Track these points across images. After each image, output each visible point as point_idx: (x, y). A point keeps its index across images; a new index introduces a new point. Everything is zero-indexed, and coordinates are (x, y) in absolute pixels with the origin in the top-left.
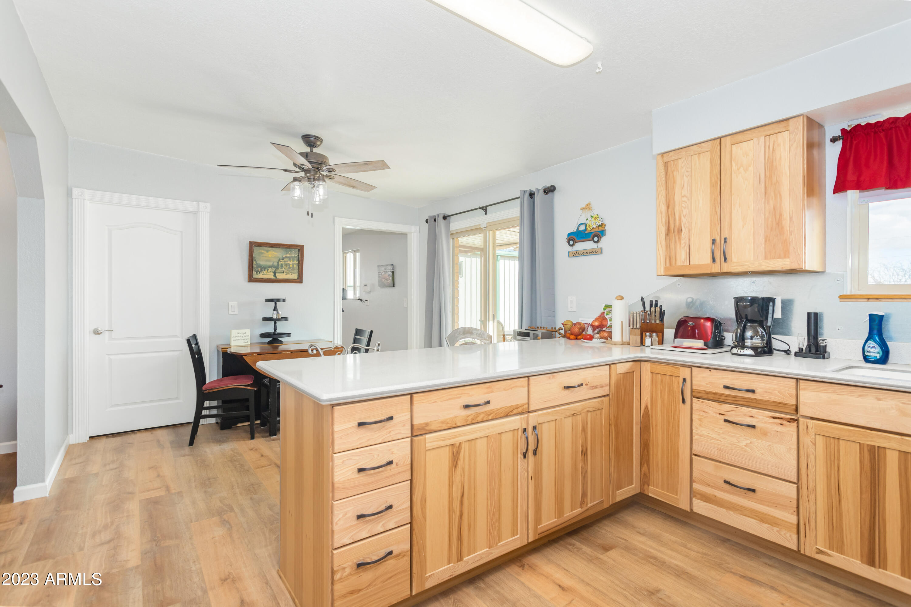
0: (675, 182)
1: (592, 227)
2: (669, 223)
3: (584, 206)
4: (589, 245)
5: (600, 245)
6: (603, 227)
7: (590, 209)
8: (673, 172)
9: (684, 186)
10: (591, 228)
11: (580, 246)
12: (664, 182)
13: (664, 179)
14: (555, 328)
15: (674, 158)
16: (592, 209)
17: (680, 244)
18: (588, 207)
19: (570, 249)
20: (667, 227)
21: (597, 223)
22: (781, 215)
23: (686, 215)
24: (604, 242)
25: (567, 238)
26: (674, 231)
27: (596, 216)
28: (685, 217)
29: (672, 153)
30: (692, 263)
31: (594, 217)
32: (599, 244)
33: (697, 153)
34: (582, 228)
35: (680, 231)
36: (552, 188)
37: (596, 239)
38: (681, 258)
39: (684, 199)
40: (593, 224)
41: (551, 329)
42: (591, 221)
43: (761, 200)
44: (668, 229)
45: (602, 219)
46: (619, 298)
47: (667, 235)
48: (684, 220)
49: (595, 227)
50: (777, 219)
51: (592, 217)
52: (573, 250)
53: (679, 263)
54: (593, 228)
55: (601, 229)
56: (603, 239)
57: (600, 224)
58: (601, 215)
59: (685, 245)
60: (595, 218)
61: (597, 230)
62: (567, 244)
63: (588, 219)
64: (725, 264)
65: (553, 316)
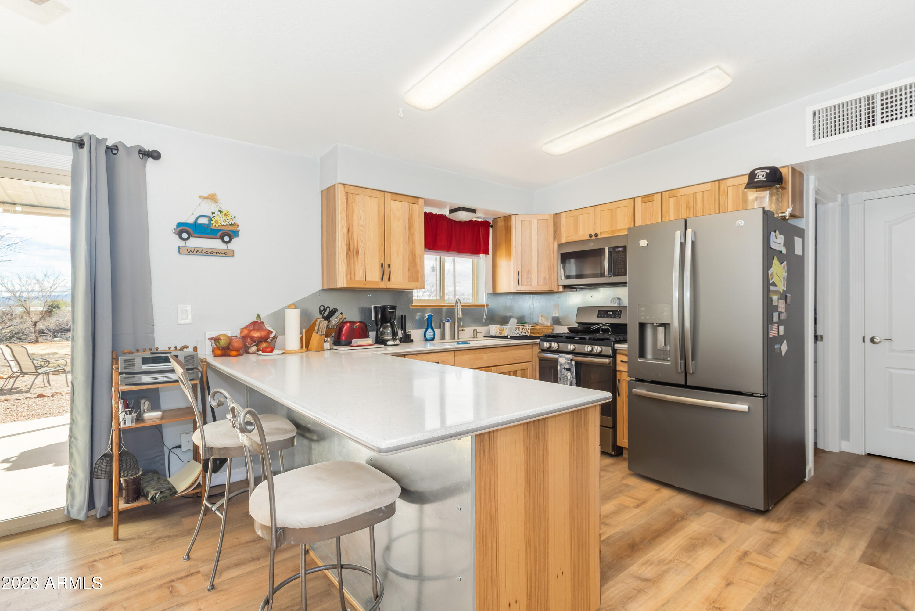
0: (353, 212)
1: (221, 223)
2: (349, 244)
3: (206, 195)
4: (216, 244)
5: (231, 246)
6: (236, 227)
7: (216, 202)
8: (352, 203)
9: (361, 217)
10: (220, 225)
11: (196, 242)
12: (346, 209)
13: (345, 206)
15: (353, 192)
16: (219, 201)
17: (358, 263)
18: (212, 198)
19: (182, 243)
20: (348, 248)
21: (228, 221)
22: (415, 255)
23: (362, 241)
24: (235, 244)
25: (175, 228)
26: (353, 252)
27: (226, 212)
28: (362, 242)
29: (352, 188)
30: (367, 280)
31: (224, 213)
32: (229, 245)
33: (370, 196)
34: (203, 221)
35: (358, 252)
36: (155, 154)
37: (226, 239)
38: (360, 275)
39: (361, 228)
40: (220, 221)
42: (218, 216)
43: (407, 242)
44: (349, 249)
45: (235, 217)
46: (293, 307)
47: (348, 254)
48: (361, 245)
49: (225, 224)
51: (220, 211)
52: (187, 245)
53: (357, 278)
54: (222, 225)
55: (231, 228)
56: (235, 240)
57: (233, 223)
58: (232, 213)
59: (362, 265)
60: (226, 215)
61: (226, 228)
62: (177, 237)
63: (213, 213)
64: (388, 283)
65: (153, 332)
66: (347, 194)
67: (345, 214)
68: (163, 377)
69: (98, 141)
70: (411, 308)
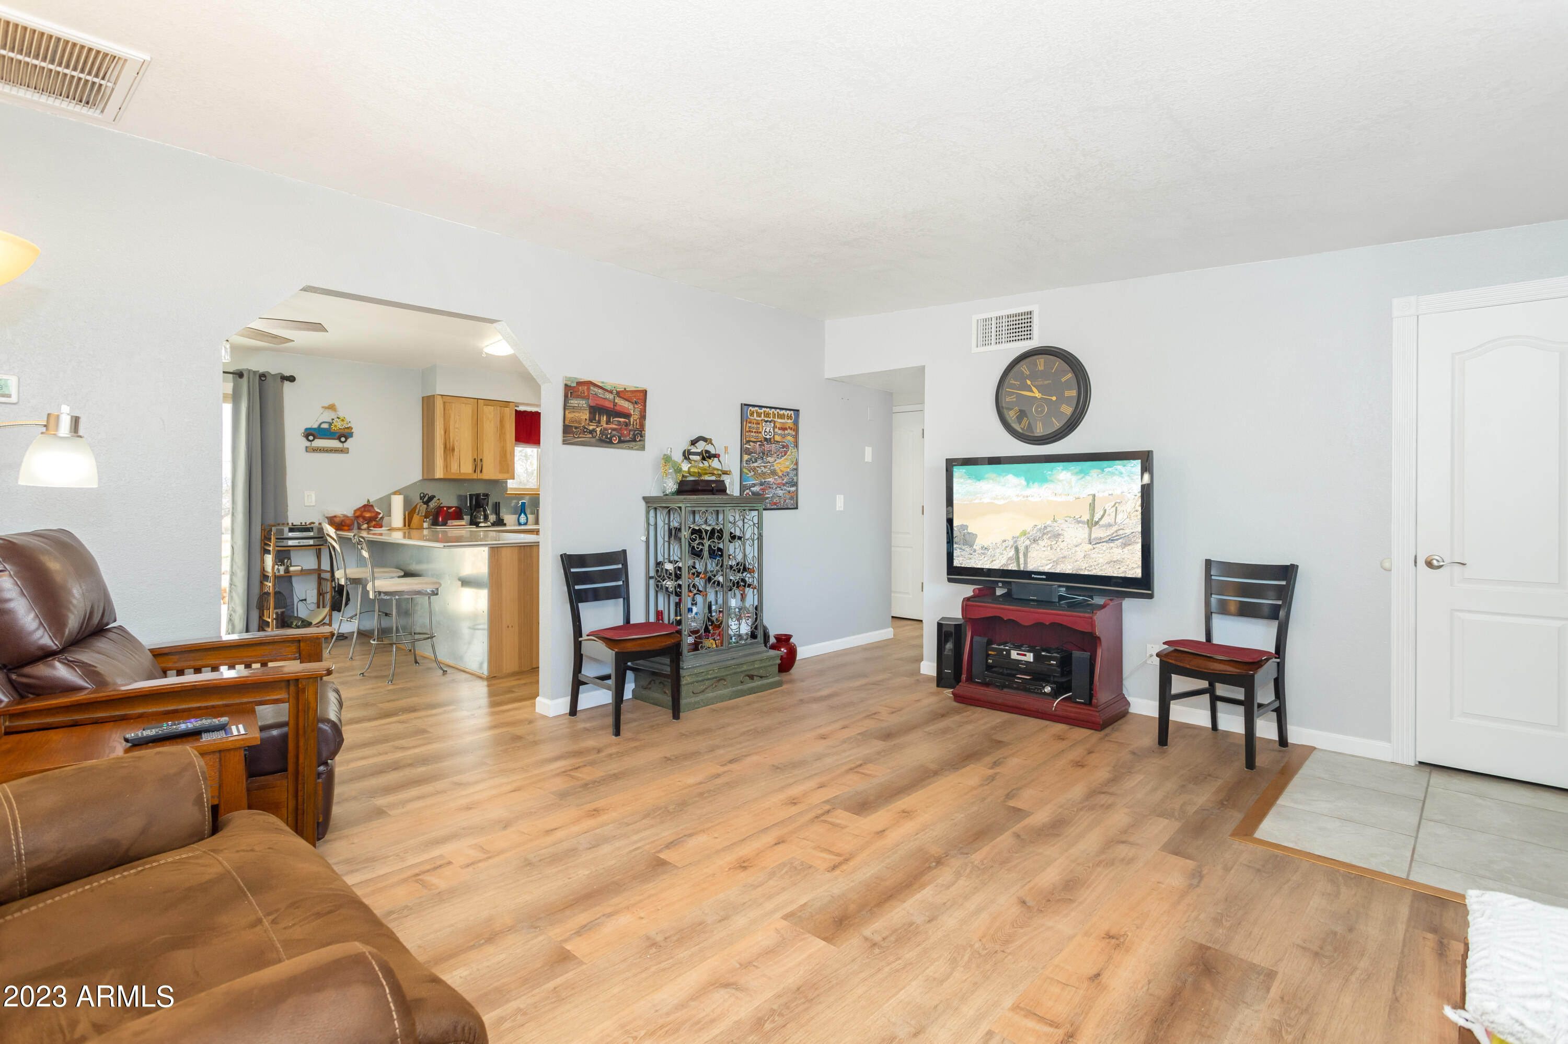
0: (450, 417)
1: (339, 427)
2: (446, 443)
3: (326, 405)
4: (335, 444)
5: (346, 445)
6: (351, 429)
7: (335, 410)
8: (449, 410)
9: (457, 421)
11: (319, 443)
12: (443, 415)
13: (443, 413)
15: (451, 401)
16: (337, 410)
17: (454, 459)
18: (332, 408)
19: (308, 444)
20: (445, 446)
21: (344, 425)
22: (506, 447)
23: (458, 440)
24: (350, 443)
25: (304, 432)
26: (450, 450)
27: (343, 418)
29: (449, 398)
30: (461, 472)
32: (344, 444)
33: (464, 403)
34: (325, 426)
35: (453, 450)
36: (291, 378)
37: (343, 439)
38: (454, 468)
40: (339, 425)
42: (337, 422)
43: (498, 440)
44: (446, 448)
45: (350, 422)
46: (397, 493)
47: (444, 451)
48: (456, 443)
49: (342, 428)
51: (338, 418)
52: (312, 445)
53: (453, 471)
54: (339, 429)
55: (346, 430)
56: (349, 440)
57: (348, 426)
58: (348, 419)
59: (457, 460)
60: (343, 420)
61: (342, 431)
62: (305, 439)
63: (333, 419)
64: (481, 474)
65: (287, 512)
66: (444, 403)
67: (442, 419)
68: (303, 542)
69: (255, 372)
70: (506, 495)
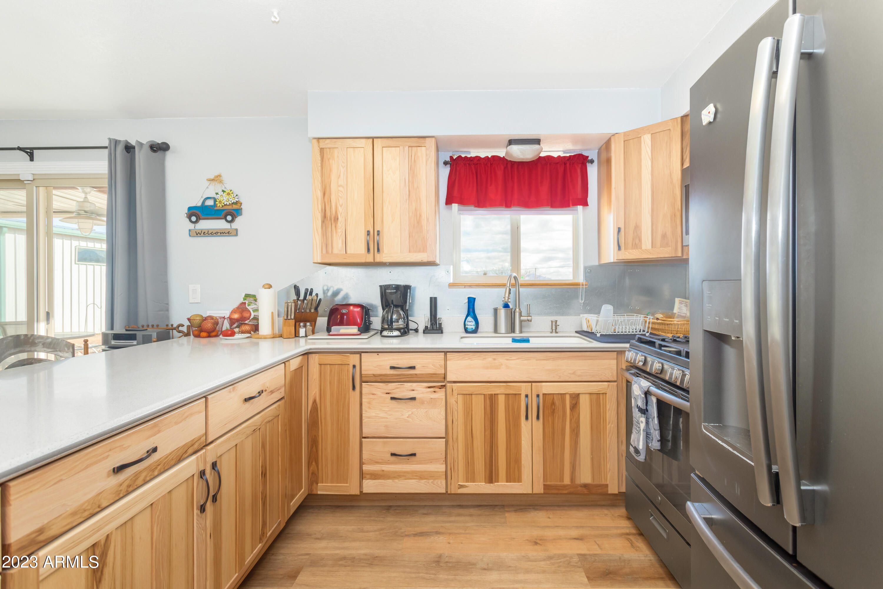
0: (330, 170)
1: (224, 203)
2: (325, 211)
3: (212, 177)
4: (220, 224)
5: (234, 225)
6: (239, 205)
7: (221, 182)
8: (329, 160)
9: (340, 176)
10: (223, 205)
11: (205, 225)
12: (320, 168)
13: (320, 164)
14: (172, 325)
15: (329, 146)
16: (223, 182)
17: (336, 232)
18: (217, 179)
19: (192, 226)
20: (323, 214)
21: (230, 200)
22: (420, 216)
23: (342, 205)
24: (238, 223)
25: (187, 212)
26: (331, 219)
27: (229, 192)
28: (341, 206)
29: (328, 141)
30: (348, 252)
31: (227, 192)
32: (232, 224)
33: (352, 146)
34: (210, 203)
35: (336, 219)
36: (164, 146)
37: (229, 218)
38: (338, 246)
39: (341, 189)
40: (225, 200)
41: (166, 326)
42: (222, 196)
43: (406, 200)
44: (325, 217)
45: (237, 195)
46: (267, 286)
47: (323, 222)
48: (340, 209)
49: (228, 204)
50: (418, 218)
51: (223, 191)
52: (196, 228)
53: (336, 251)
54: (225, 205)
55: (235, 207)
56: (238, 219)
57: (235, 201)
58: (236, 192)
59: (341, 234)
60: (228, 194)
61: (230, 207)
62: (188, 220)
63: (217, 194)
64: (378, 255)
65: (166, 310)
66: (322, 150)
67: (319, 174)
